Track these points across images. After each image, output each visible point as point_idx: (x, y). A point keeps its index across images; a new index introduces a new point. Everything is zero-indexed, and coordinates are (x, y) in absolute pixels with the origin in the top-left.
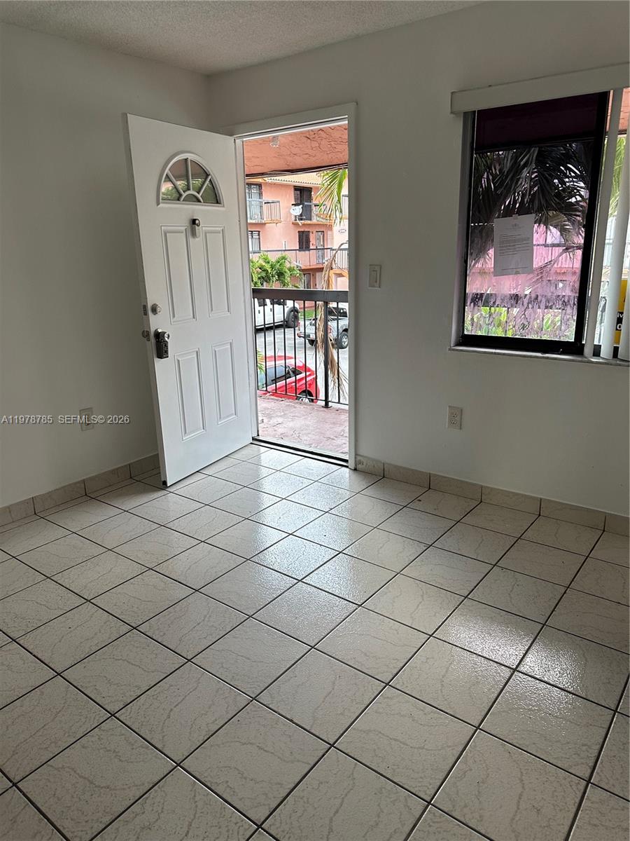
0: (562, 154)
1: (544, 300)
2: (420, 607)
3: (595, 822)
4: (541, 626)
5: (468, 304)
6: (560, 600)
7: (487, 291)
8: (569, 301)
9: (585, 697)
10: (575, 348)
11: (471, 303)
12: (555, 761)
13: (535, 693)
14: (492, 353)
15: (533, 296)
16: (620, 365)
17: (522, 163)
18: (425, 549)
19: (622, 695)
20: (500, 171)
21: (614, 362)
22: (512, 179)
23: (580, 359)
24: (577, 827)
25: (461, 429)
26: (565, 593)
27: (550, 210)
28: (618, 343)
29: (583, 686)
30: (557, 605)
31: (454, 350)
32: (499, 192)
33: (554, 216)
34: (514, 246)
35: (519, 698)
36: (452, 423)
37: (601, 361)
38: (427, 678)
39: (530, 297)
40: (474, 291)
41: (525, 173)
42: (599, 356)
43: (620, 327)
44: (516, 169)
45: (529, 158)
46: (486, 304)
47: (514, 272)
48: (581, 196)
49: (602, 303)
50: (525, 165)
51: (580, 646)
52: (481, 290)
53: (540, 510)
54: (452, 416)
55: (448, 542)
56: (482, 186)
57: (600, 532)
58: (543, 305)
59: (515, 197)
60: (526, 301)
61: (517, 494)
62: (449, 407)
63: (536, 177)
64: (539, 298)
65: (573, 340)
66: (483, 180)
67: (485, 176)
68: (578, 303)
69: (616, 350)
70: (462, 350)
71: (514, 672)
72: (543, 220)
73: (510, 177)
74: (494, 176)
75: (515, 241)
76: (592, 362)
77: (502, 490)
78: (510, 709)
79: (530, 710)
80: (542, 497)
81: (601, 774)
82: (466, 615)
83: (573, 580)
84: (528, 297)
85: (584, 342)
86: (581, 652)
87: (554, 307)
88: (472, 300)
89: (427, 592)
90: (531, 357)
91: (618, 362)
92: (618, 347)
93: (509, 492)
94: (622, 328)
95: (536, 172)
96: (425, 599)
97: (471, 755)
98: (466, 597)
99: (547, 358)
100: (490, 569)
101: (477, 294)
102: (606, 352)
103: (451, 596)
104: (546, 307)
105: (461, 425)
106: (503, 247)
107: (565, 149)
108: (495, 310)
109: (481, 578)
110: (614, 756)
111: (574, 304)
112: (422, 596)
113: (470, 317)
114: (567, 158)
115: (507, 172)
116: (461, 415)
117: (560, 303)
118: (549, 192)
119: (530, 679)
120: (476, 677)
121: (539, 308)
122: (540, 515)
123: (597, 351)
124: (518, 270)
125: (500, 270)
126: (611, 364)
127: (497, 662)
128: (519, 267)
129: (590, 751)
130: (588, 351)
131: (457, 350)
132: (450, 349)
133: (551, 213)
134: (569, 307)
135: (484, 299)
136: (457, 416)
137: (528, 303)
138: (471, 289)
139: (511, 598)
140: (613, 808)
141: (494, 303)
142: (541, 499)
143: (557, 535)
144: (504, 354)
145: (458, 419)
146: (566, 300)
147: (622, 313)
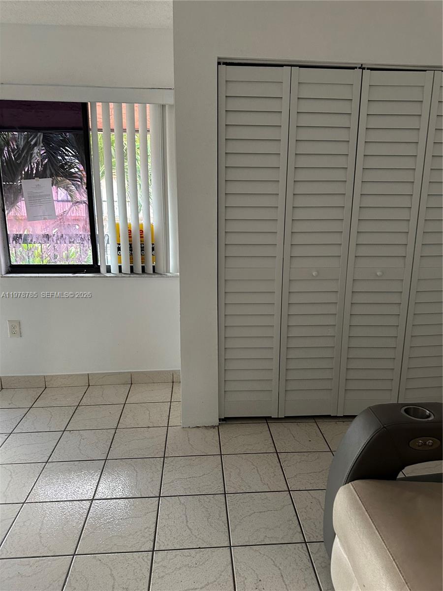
0: (61, 140)
1: (67, 237)
2: (11, 485)
3: (162, 574)
4: (104, 461)
5: (11, 242)
6: (113, 439)
7: (24, 232)
8: (84, 238)
9: (140, 496)
10: (94, 268)
11: (13, 241)
12: (131, 549)
13: (109, 510)
14: (36, 277)
15: (60, 235)
16: (124, 277)
17: (32, 143)
18: (7, 437)
19: (161, 484)
20: (17, 146)
21: (120, 275)
22: (27, 153)
23: (99, 275)
24: (153, 585)
25: (21, 336)
26: (115, 433)
27: (58, 176)
28: (121, 263)
29: (138, 490)
30: (111, 443)
31: (5, 277)
32: (18, 162)
33: (62, 181)
34: (40, 200)
35: (99, 518)
36: (13, 333)
37: (112, 275)
38: (27, 537)
39: (58, 236)
40: (15, 233)
41: (36, 150)
42: (110, 272)
43: (120, 253)
44: (29, 148)
45: (37, 140)
46: (25, 241)
47: (43, 219)
48: (77, 168)
49: (106, 238)
50: (35, 144)
51: (131, 465)
52: (20, 232)
53: (89, 382)
54: (13, 328)
55: (25, 426)
56: (4, 157)
57: (130, 385)
58: (67, 241)
59: (31, 166)
60: (55, 238)
61: (71, 375)
62: (9, 321)
63: (45, 153)
64: (64, 236)
65: (92, 264)
66: (5, 151)
67: (6, 149)
68: (91, 238)
69: (120, 267)
70: (12, 277)
71: (92, 502)
72: (55, 182)
73: (25, 152)
74: (13, 150)
75: (40, 196)
76: (107, 277)
77: (60, 375)
78: (95, 529)
79: (108, 523)
80: (88, 373)
81: (159, 542)
82: (49, 476)
83: (118, 423)
84: (56, 236)
85: (99, 264)
86: (133, 468)
87: (75, 242)
88: (13, 238)
89: (14, 471)
90: (65, 277)
91: (123, 275)
92: (121, 266)
93: (65, 375)
94: (121, 254)
95: (43, 150)
96: (14, 477)
97: (73, 578)
98: (46, 463)
99: (77, 277)
100: (61, 435)
101: (17, 235)
102: (114, 270)
103: (35, 466)
104: (70, 242)
105: (21, 334)
106: (31, 200)
107: (62, 137)
108: (33, 246)
109: (55, 444)
110: (165, 526)
111: (89, 239)
112: (11, 475)
113: (14, 252)
114: (65, 143)
115: (23, 148)
116: (20, 326)
117: (79, 239)
118: (56, 164)
119: (104, 501)
120: (66, 518)
121: (65, 243)
122: (89, 386)
123: (109, 270)
124: (45, 217)
125: (32, 217)
126: (119, 277)
127: (79, 500)
128: (46, 214)
129: (150, 530)
130: (103, 270)
131: (8, 277)
132: (2, 277)
133: (59, 179)
134: (85, 241)
135: (23, 238)
136: (16, 328)
137: (57, 240)
138: (12, 230)
139: (80, 450)
140: (170, 559)
141: (31, 240)
142: (88, 374)
143: (103, 395)
144: (45, 277)
145: (17, 329)
146: (83, 237)
147: (120, 244)
